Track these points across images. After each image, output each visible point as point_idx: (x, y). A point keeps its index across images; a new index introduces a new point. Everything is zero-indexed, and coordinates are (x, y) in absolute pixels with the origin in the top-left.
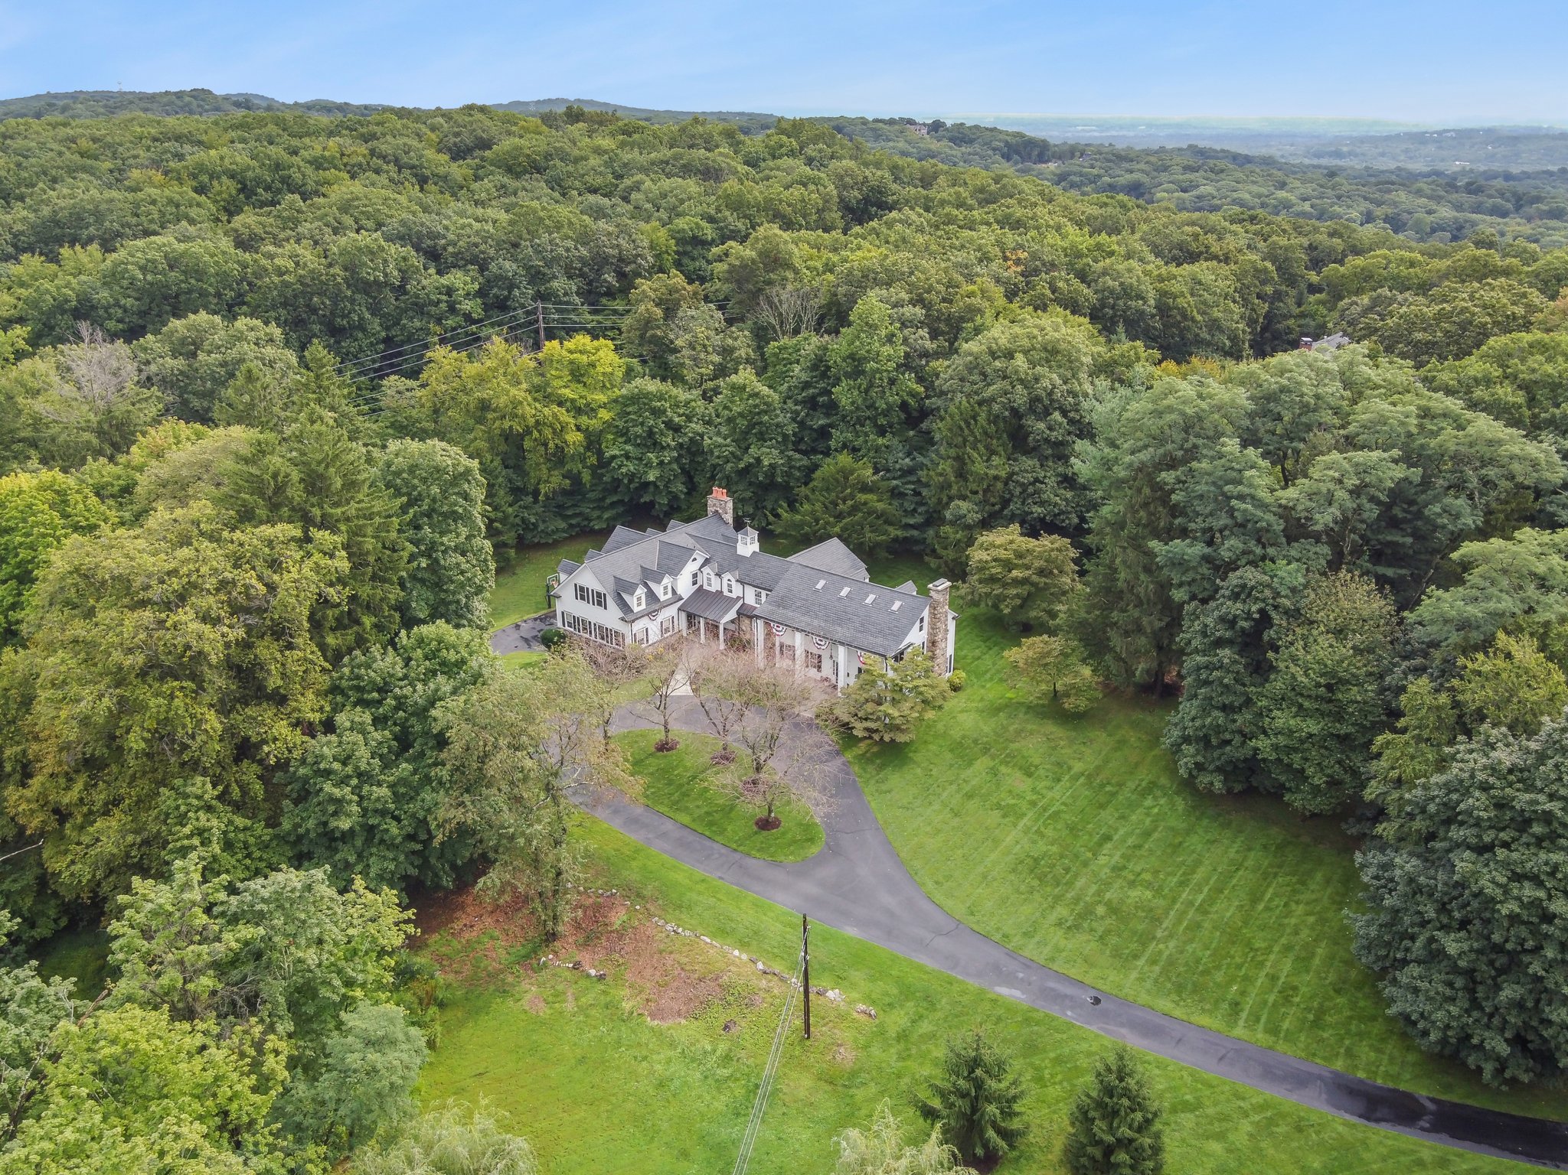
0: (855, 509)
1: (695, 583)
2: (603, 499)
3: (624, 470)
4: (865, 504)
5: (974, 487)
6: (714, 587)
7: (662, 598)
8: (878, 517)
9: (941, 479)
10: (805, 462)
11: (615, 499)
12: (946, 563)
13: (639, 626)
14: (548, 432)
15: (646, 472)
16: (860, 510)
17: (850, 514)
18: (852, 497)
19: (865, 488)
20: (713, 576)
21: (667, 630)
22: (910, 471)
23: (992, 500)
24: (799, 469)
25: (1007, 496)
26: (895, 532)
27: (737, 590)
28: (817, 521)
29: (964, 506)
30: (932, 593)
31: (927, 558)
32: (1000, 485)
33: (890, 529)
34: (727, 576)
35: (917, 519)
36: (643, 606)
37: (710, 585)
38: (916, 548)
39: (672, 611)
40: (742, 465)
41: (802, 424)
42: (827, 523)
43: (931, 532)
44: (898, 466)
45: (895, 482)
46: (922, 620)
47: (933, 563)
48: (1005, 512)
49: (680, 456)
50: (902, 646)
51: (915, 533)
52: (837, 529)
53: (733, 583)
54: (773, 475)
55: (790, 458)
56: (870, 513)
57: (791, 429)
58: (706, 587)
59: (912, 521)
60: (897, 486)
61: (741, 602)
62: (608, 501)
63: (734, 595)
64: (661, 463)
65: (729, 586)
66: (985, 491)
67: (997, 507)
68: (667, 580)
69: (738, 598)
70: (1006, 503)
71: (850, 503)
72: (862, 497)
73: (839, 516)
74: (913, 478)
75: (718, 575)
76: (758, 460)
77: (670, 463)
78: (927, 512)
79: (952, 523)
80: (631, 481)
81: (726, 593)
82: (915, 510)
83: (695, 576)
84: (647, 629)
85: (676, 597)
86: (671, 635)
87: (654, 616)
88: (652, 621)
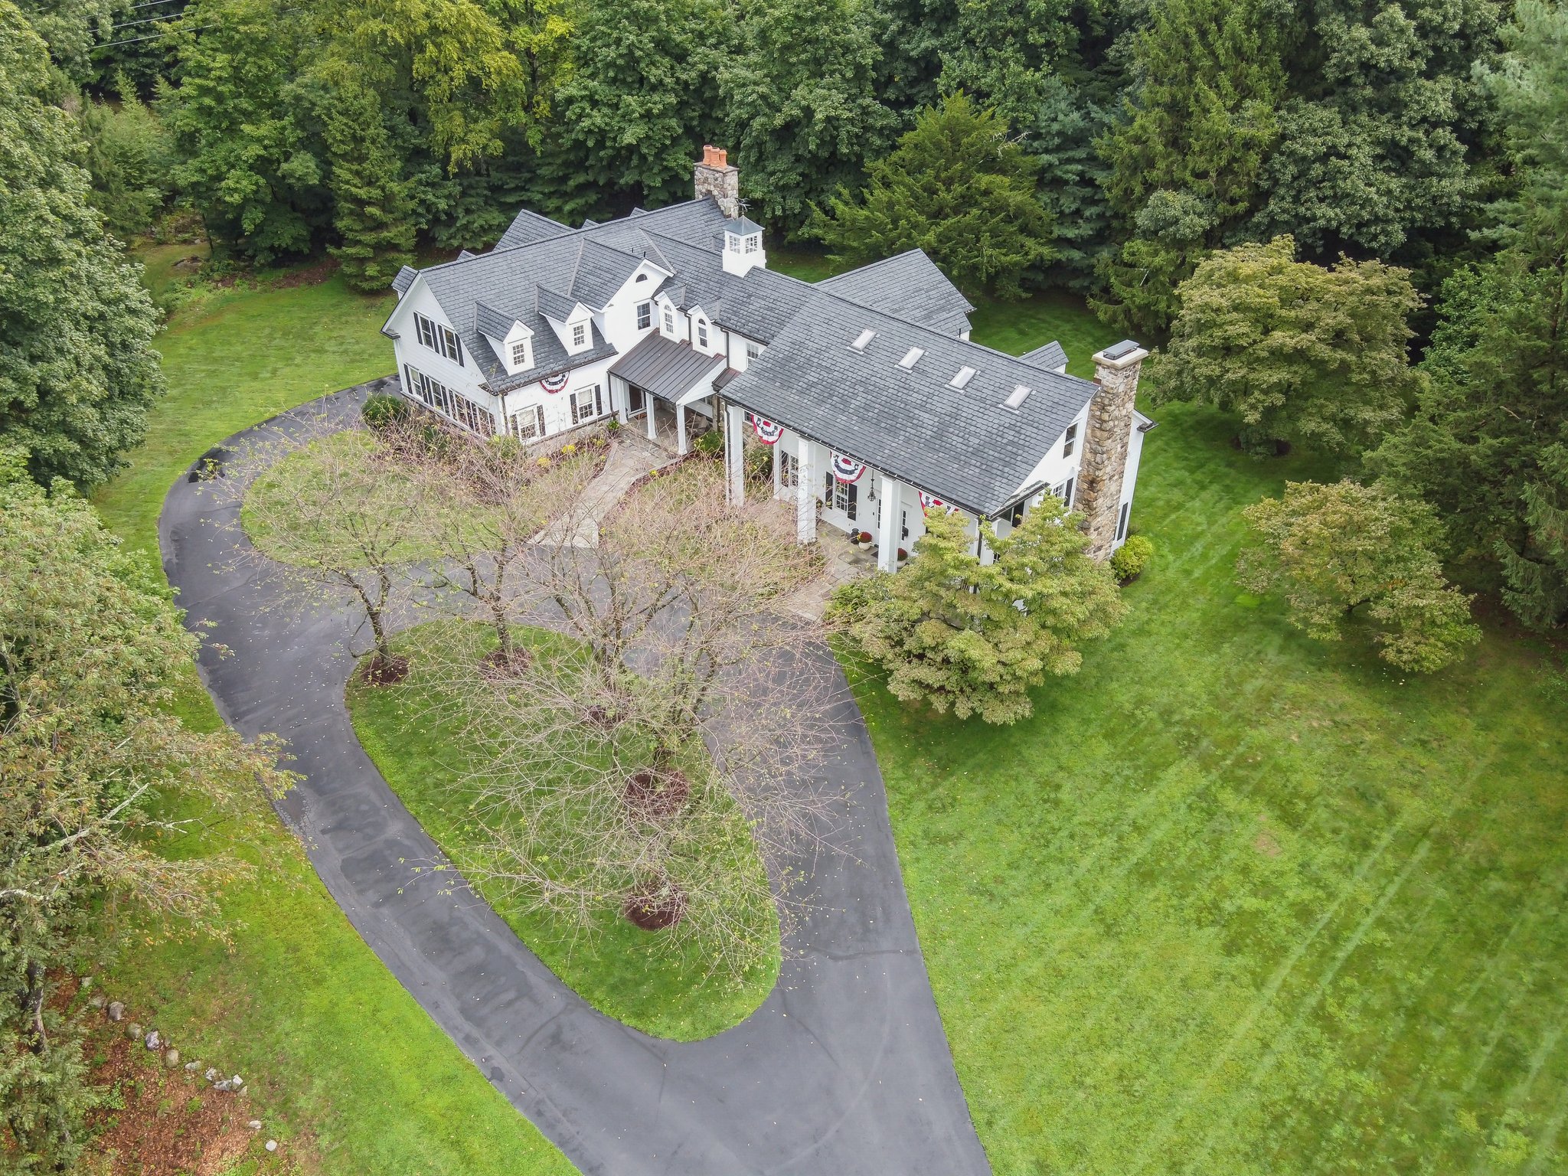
0: (966, 201)
1: (645, 323)
2: (565, 179)
3: (586, 123)
4: (986, 193)
5: (1201, 163)
6: (677, 333)
7: (572, 349)
8: (1009, 220)
9: (1136, 149)
10: (893, 120)
11: (581, 179)
12: (1127, 312)
13: (521, 401)
14: (452, 49)
15: (622, 130)
16: (976, 204)
17: (956, 211)
18: (964, 178)
19: (991, 164)
20: (674, 312)
21: (587, 411)
22: (1077, 139)
23: (1235, 191)
24: (880, 132)
25: (1265, 184)
26: (1037, 249)
27: (716, 342)
28: (895, 222)
29: (1174, 203)
30: (1102, 373)
31: (1092, 303)
32: (1254, 159)
33: (1030, 243)
34: (697, 313)
35: (1085, 230)
36: (529, 363)
37: (670, 329)
38: (1075, 284)
39: (597, 374)
40: (779, 121)
41: (891, 48)
42: (915, 226)
43: (1105, 254)
44: (1055, 127)
45: (1046, 158)
46: (1071, 433)
47: (1104, 311)
48: (1258, 218)
49: (682, 104)
50: (1021, 491)
51: (1076, 255)
52: (930, 237)
53: (709, 327)
54: (834, 141)
55: (865, 111)
56: (993, 212)
57: (871, 54)
58: (664, 333)
59: (1071, 233)
60: (1051, 165)
61: (721, 367)
62: (572, 183)
63: (710, 351)
64: (648, 116)
65: (702, 332)
66: (1221, 173)
67: (1242, 206)
68: (580, 314)
69: (718, 357)
70: (1260, 198)
71: (958, 189)
72: (984, 180)
73: (938, 215)
74: (1081, 153)
75: (683, 310)
76: (809, 112)
77: (663, 114)
78: (1101, 216)
79: (1150, 235)
80: (600, 144)
81: (697, 346)
82: (1077, 213)
83: (644, 309)
84: (540, 408)
85: (602, 349)
86: (594, 422)
87: (555, 383)
88: (551, 392)
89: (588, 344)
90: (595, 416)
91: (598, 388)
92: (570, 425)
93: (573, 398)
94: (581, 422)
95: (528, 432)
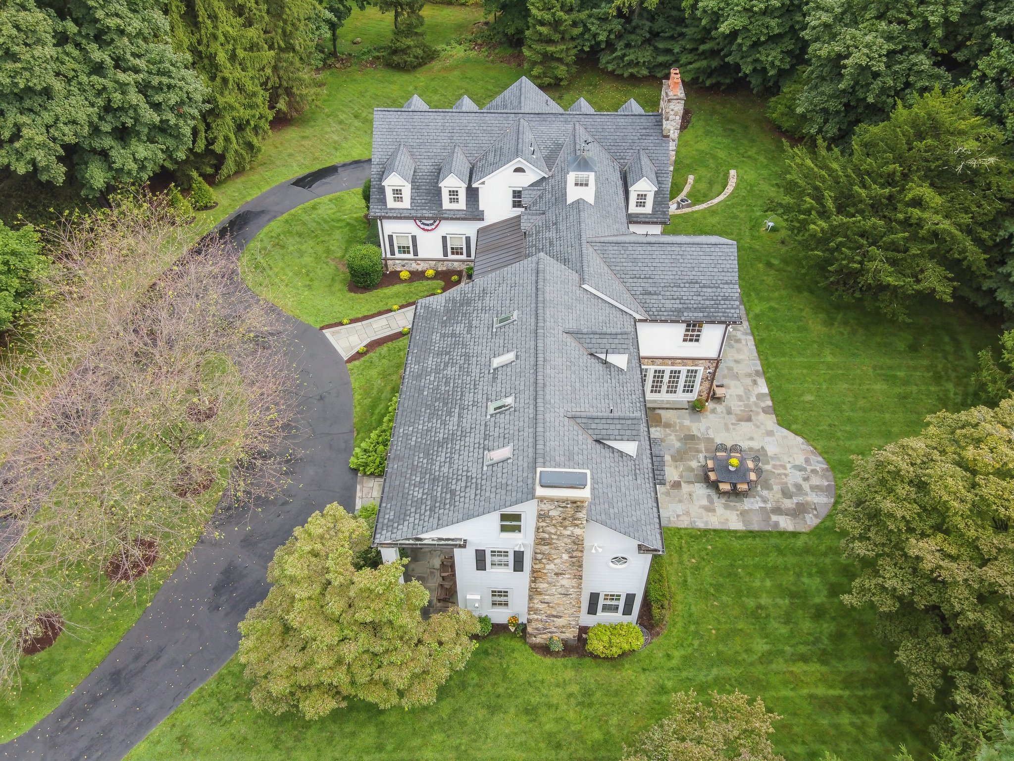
1: (518, 205)
7: (448, 205)
36: (406, 204)
39: (470, 229)
46: (509, 517)
50: (425, 538)
68: (455, 182)
83: (519, 194)
84: (414, 238)
85: (473, 213)
86: (463, 261)
87: (427, 225)
88: (423, 229)
89: (462, 205)
90: (464, 257)
91: (468, 239)
92: (440, 256)
93: (444, 238)
94: (451, 257)
95: (404, 250)
